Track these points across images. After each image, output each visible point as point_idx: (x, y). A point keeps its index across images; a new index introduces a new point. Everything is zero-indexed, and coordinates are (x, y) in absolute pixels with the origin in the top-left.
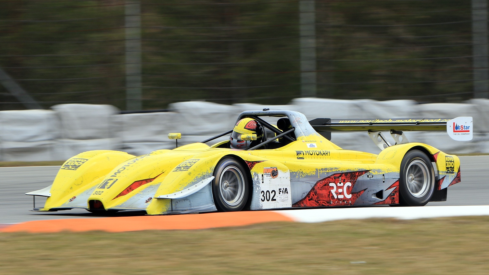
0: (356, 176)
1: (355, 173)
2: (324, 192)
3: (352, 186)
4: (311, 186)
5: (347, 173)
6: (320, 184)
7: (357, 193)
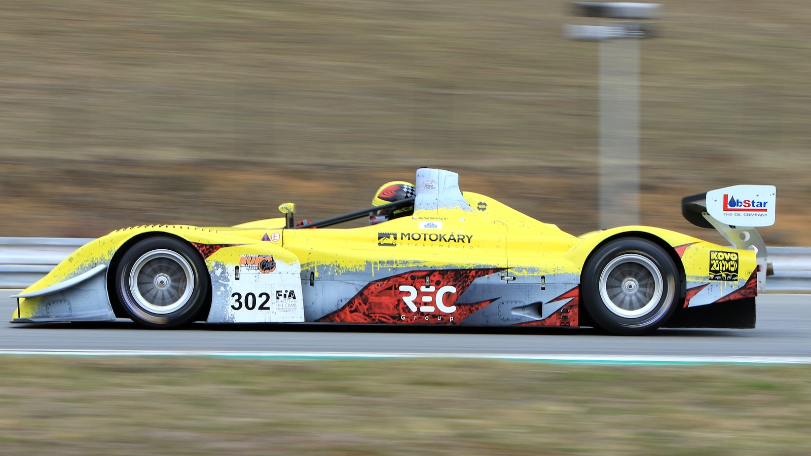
0: (470, 277)
1: (468, 272)
2: (387, 301)
3: (457, 292)
4: (357, 289)
5: (447, 271)
6: (376, 287)
7: (472, 305)
